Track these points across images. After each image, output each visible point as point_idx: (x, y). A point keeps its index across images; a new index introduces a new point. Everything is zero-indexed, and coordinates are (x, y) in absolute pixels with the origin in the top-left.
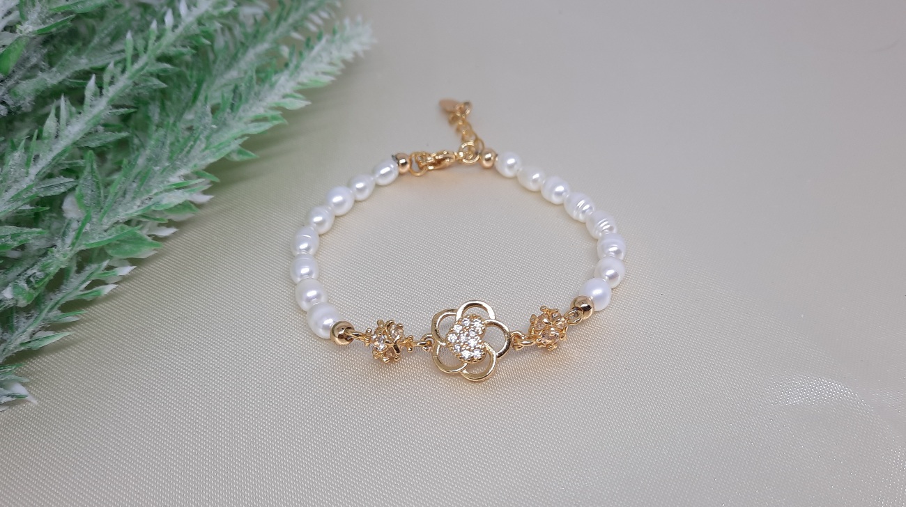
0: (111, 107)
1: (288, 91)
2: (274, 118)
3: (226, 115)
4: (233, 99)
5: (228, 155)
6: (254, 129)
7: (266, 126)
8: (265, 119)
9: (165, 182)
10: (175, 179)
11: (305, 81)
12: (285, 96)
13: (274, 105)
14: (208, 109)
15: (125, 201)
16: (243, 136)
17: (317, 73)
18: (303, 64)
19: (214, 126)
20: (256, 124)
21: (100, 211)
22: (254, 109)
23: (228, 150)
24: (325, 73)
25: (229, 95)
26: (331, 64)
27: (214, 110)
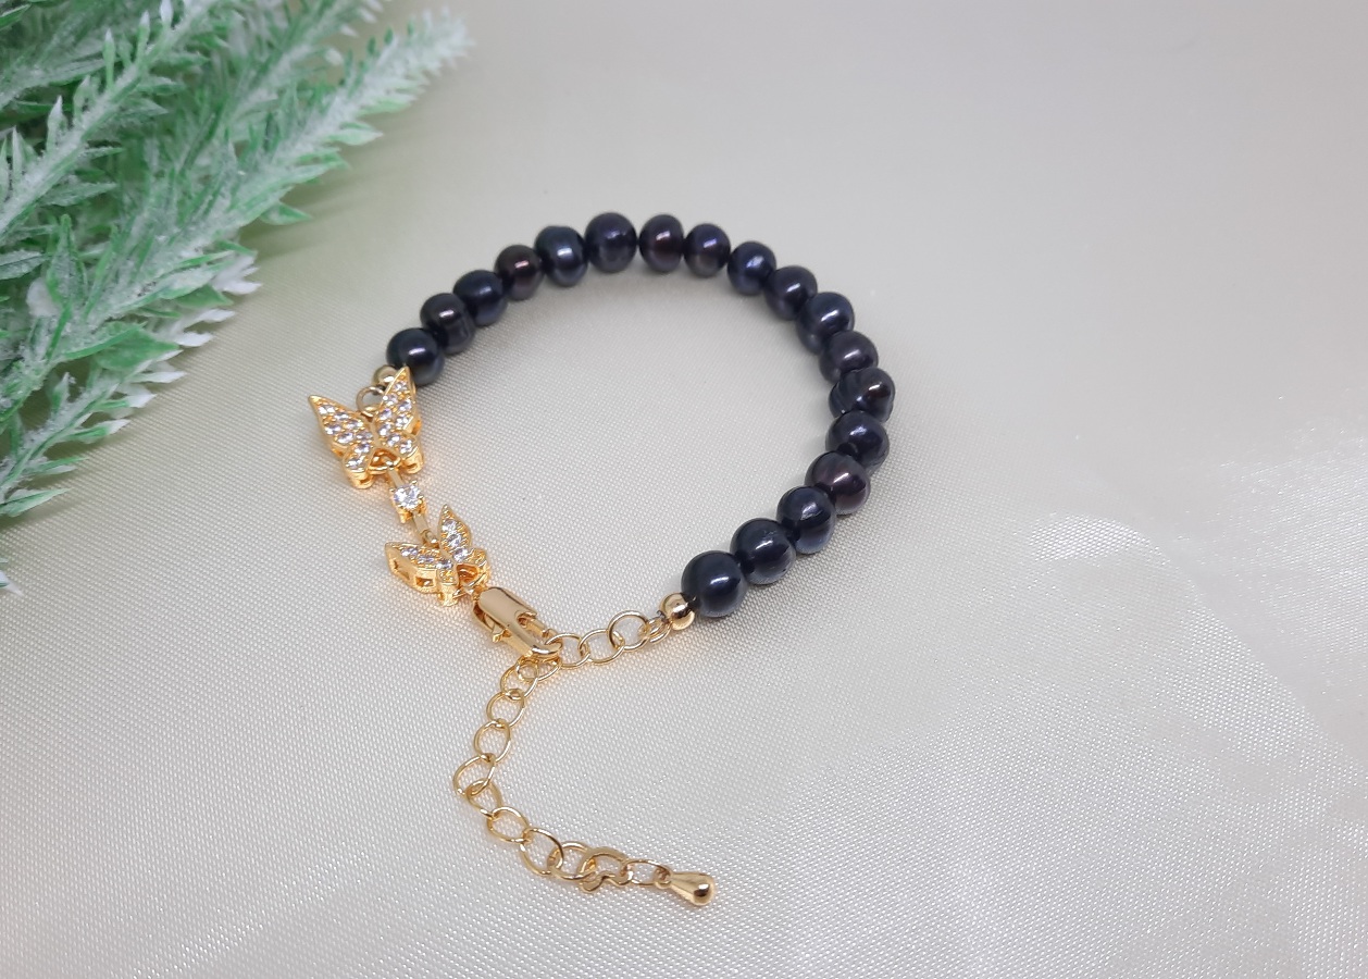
0: (87, 145)
1: (348, 118)
2: (328, 159)
3: (258, 156)
4: (267, 133)
5: (265, 214)
6: (301, 176)
7: (318, 170)
8: (316, 160)
9: (176, 259)
10: (188, 253)
11: (372, 103)
12: (343, 126)
13: (328, 140)
14: (231, 148)
15: (119, 287)
16: (284, 186)
17: (388, 92)
18: (367, 78)
19: (242, 173)
20: (303, 168)
21: (84, 304)
22: (299, 146)
23: (263, 207)
24: (400, 91)
25: (260, 128)
26: (408, 77)
27: (240, 149)
